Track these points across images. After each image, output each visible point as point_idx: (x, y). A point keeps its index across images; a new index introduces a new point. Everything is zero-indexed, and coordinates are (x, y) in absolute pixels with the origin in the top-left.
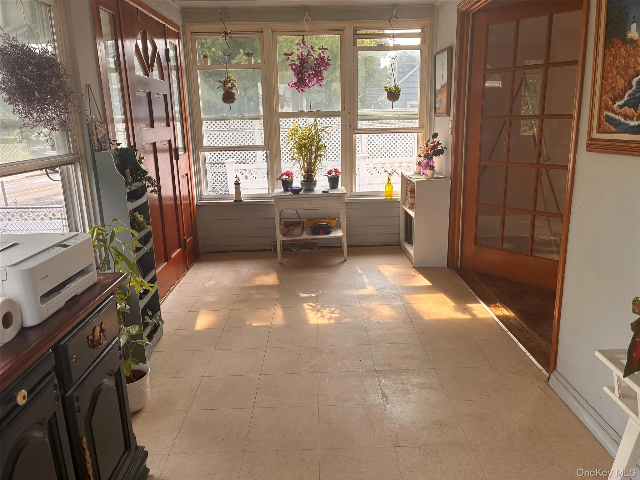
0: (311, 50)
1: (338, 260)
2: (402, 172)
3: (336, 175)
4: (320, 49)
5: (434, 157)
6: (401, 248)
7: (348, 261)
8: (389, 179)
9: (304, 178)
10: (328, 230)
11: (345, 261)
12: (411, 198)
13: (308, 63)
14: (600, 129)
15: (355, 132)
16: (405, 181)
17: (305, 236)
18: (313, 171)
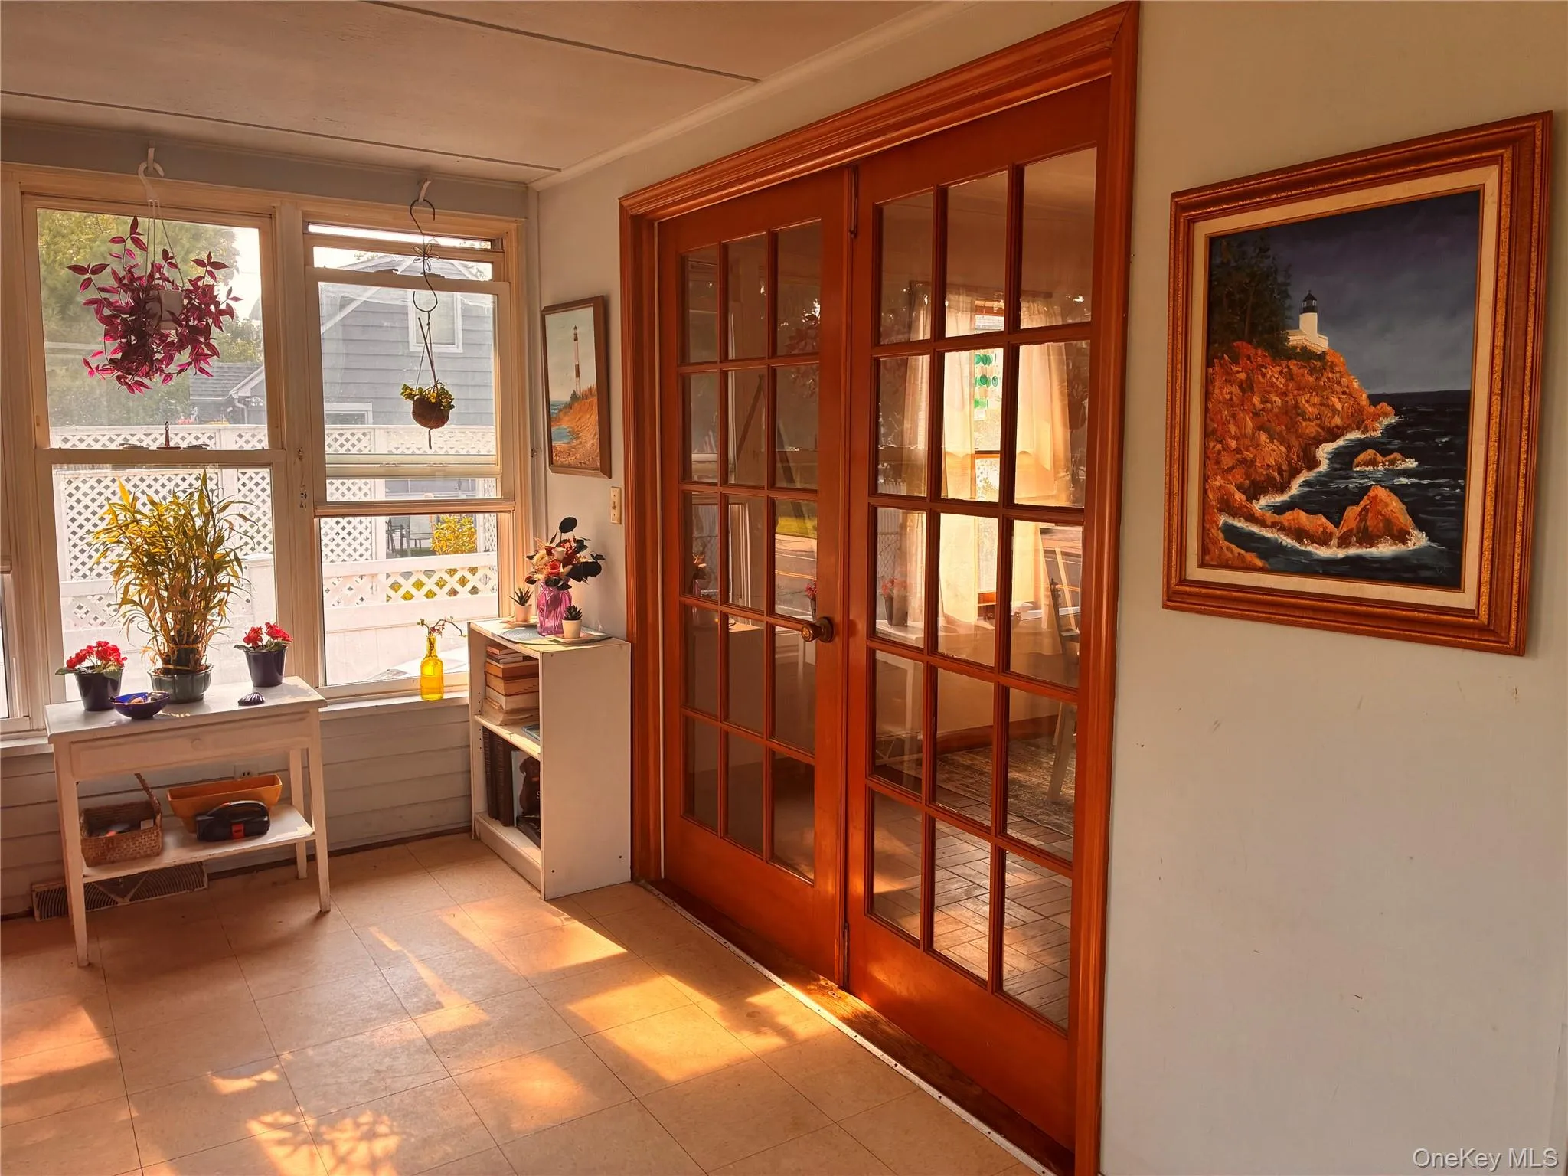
0: (162, 262)
1: (300, 914)
2: (469, 624)
3: (277, 644)
4: (199, 263)
5: (572, 582)
6: (478, 839)
7: (334, 911)
8: (432, 645)
9: (166, 661)
10: (256, 822)
11: (323, 914)
12: (506, 695)
13: (159, 300)
14: (1207, 558)
15: (319, 511)
16: (483, 647)
17: (174, 854)
18: (197, 637)
